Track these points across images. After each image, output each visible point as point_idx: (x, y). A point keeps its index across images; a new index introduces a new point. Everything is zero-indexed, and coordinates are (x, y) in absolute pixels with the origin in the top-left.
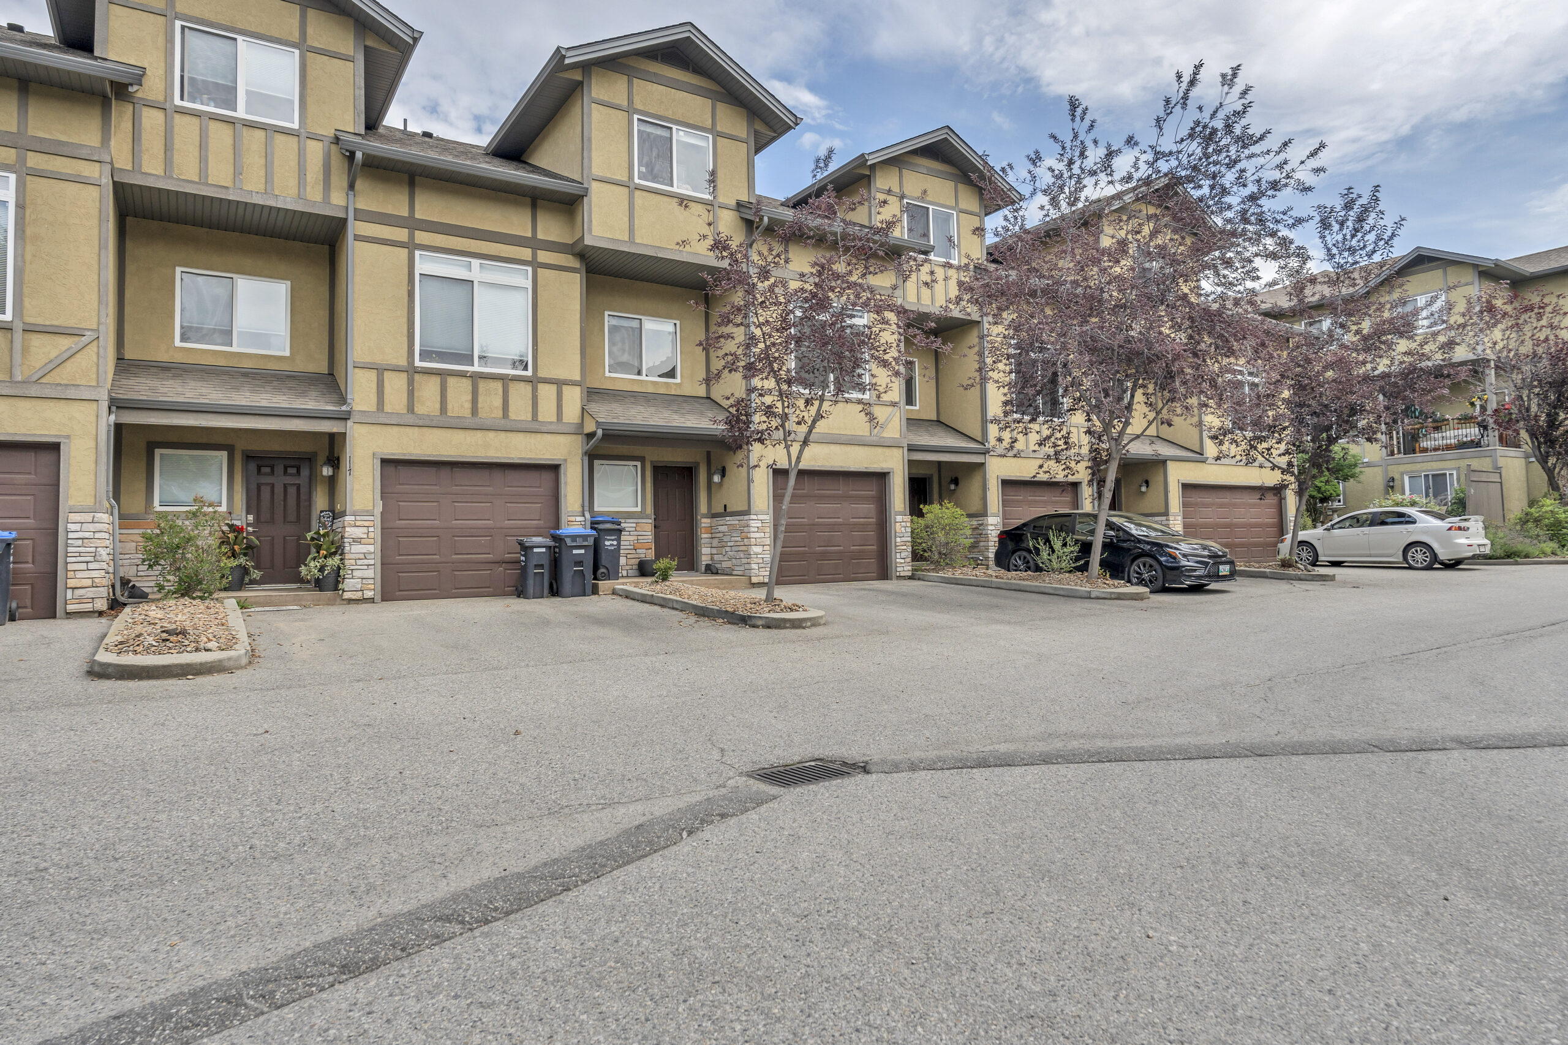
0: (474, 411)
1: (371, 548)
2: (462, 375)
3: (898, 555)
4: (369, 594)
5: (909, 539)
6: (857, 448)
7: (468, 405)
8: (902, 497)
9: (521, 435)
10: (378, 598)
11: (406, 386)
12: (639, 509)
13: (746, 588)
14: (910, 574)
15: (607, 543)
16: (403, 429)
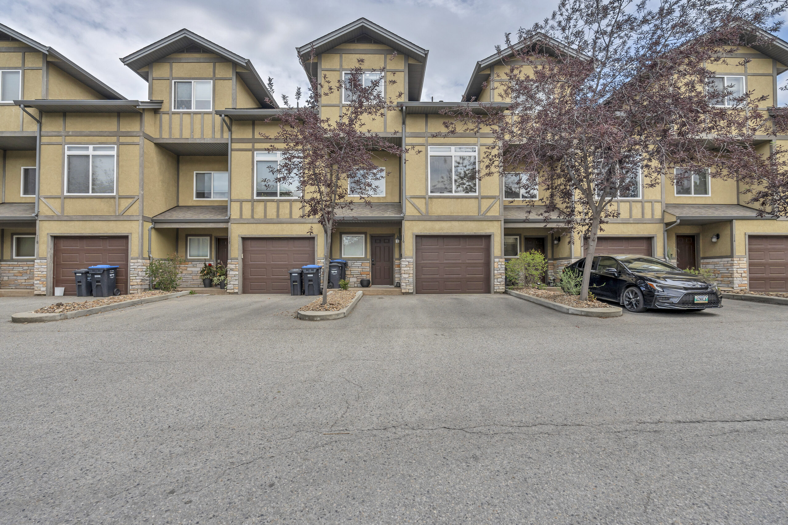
0: (278, 215)
1: (237, 273)
2: (273, 201)
3: (496, 280)
4: (236, 291)
5: (504, 272)
6: (469, 222)
7: (275, 214)
8: (499, 247)
9: (297, 225)
10: (240, 293)
11: (250, 208)
12: (364, 256)
14: (504, 291)
15: (332, 272)
16: (250, 225)
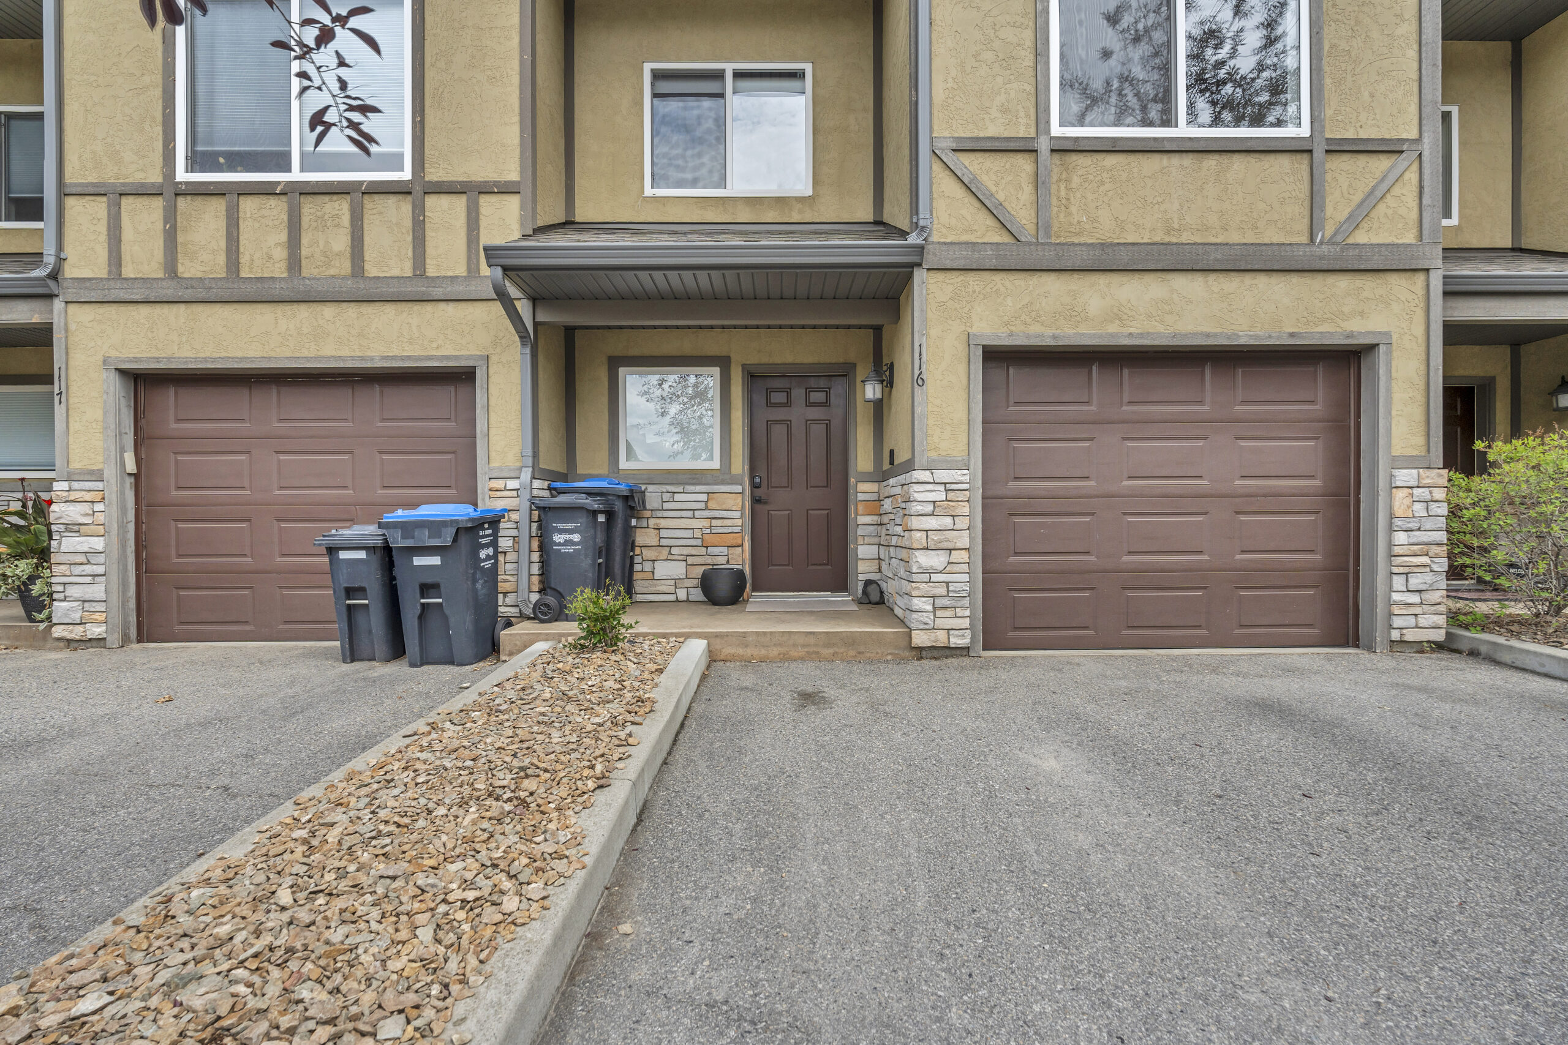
0: (294, 262)
1: (98, 543)
2: (266, 191)
3: (1398, 582)
4: (96, 631)
5: (1443, 537)
6: (1262, 280)
7: (280, 254)
8: (1418, 413)
9: (390, 308)
10: (114, 639)
11: (159, 225)
12: (716, 464)
13: (899, 660)
14: (1439, 636)
15: (558, 538)
16: (158, 310)
